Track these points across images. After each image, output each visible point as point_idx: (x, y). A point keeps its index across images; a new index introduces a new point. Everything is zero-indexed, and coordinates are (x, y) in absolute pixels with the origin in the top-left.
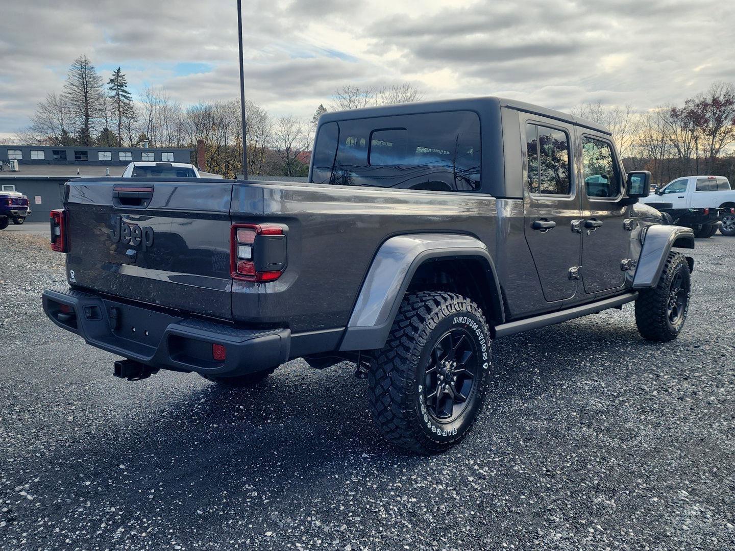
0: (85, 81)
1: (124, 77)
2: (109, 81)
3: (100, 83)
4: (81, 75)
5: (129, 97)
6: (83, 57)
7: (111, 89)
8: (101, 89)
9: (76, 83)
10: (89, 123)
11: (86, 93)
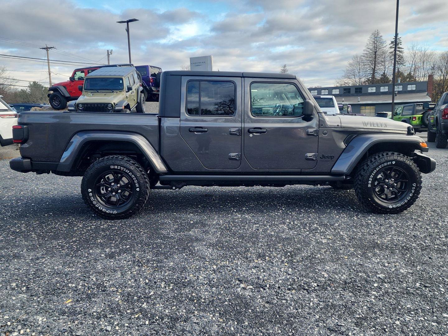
0: (376, 46)
1: (400, 39)
2: (390, 43)
3: (385, 45)
4: (374, 42)
5: (402, 51)
6: (376, 31)
7: (391, 48)
8: (385, 48)
9: (371, 47)
10: (376, 70)
11: (376, 52)
